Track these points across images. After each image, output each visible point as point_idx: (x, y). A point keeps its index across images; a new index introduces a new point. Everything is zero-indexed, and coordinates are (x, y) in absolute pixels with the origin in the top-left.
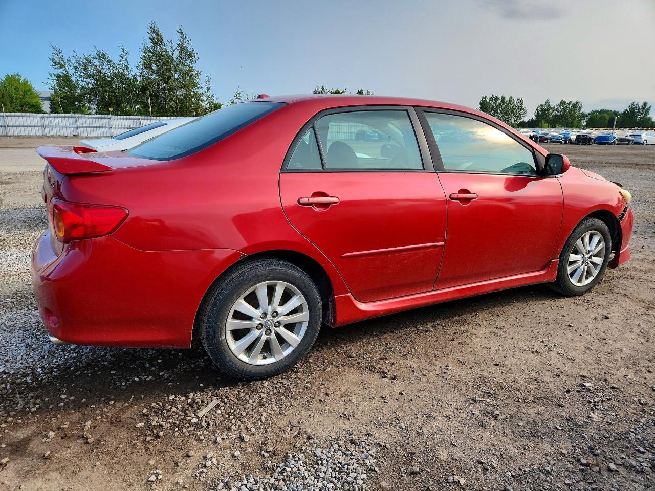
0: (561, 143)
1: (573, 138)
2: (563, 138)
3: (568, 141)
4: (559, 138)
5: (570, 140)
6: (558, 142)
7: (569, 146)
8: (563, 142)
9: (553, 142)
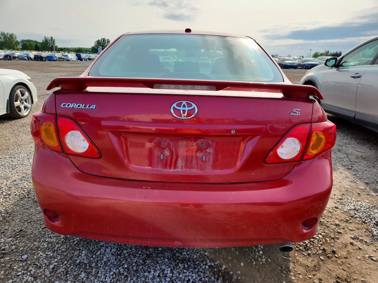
0: (26, 60)
1: (32, 56)
2: (26, 56)
3: (29, 59)
4: (23, 57)
5: (30, 58)
6: (23, 59)
7: (31, 62)
8: (27, 59)
9: (20, 59)
